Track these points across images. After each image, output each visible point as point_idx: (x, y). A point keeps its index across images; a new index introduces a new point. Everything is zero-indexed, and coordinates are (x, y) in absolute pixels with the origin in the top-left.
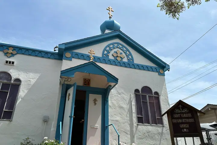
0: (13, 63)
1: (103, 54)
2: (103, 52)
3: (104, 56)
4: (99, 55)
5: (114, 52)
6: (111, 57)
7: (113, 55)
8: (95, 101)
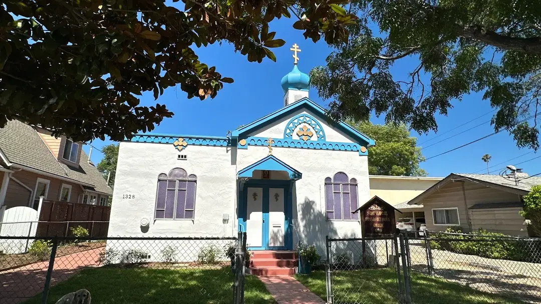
0: (185, 156)
1: (285, 134)
2: (285, 131)
3: (287, 136)
4: (281, 136)
5: (300, 129)
6: (295, 137)
7: (297, 134)
8: (277, 196)
